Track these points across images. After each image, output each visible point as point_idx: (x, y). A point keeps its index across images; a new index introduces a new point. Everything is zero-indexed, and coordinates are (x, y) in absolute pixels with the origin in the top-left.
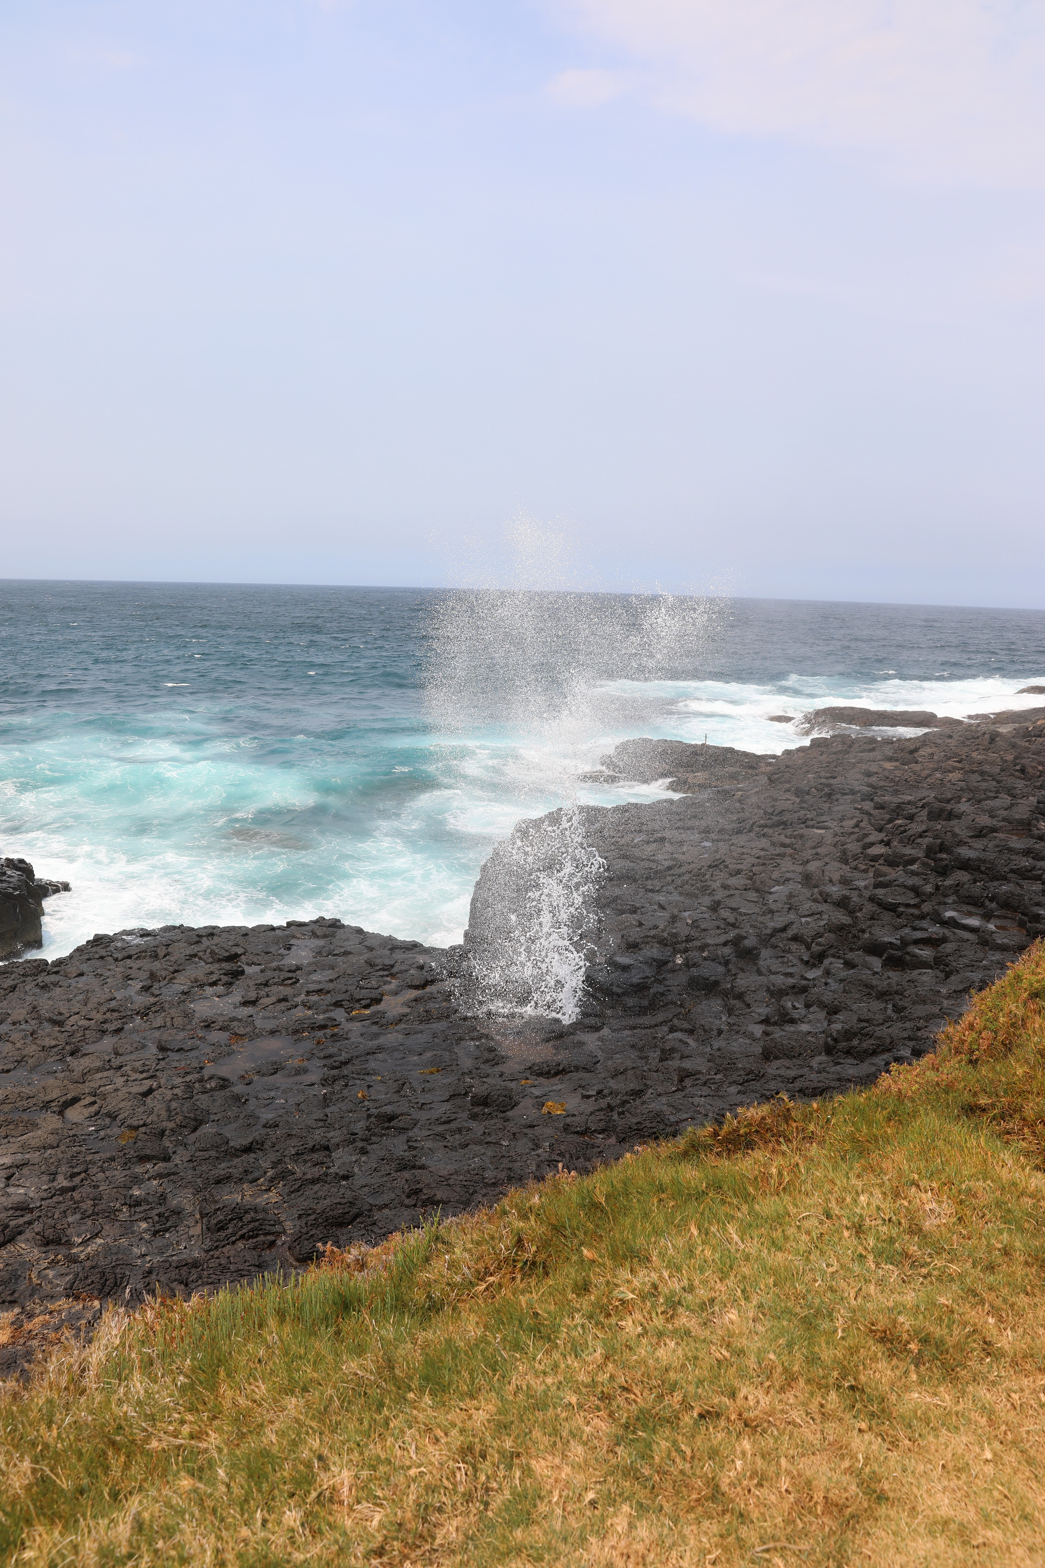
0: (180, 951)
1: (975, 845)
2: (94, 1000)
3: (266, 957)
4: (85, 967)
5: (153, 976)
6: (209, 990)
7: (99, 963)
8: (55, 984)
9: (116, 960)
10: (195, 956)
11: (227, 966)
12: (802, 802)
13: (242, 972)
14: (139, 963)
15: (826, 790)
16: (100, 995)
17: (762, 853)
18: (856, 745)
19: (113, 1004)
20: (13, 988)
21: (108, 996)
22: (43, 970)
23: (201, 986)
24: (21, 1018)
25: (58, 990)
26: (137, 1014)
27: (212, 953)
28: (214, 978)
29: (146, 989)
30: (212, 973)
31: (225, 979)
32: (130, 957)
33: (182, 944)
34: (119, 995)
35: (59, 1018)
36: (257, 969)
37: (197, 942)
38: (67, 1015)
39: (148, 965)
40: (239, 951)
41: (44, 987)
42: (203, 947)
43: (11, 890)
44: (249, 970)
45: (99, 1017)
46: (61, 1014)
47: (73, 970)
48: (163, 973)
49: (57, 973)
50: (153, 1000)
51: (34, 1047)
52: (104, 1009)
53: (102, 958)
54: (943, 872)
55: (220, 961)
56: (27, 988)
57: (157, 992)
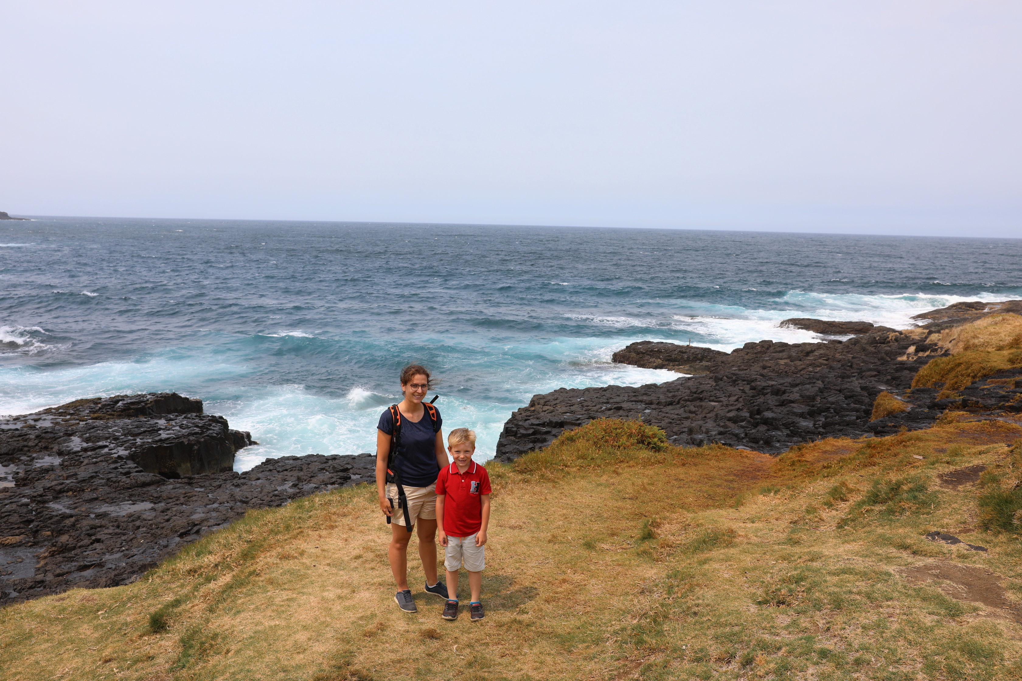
0: (315, 467)
1: (776, 410)
2: (265, 490)
3: (364, 470)
4: (260, 475)
5: (299, 479)
6: (330, 487)
7: (268, 473)
8: (244, 484)
9: (278, 472)
10: (323, 469)
11: (341, 474)
12: (717, 385)
13: (350, 478)
14: (292, 473)
15: (734, 378)
16: (268, 488)
17: (676, 417)
18: (772, 348)
19: (276, 492)
20: (220, 486)
21: (273, 489)
22: (236, 477)
23: (326, 485)
24: (225, 500)
25: (245, 487)
26: (289, 498)
27: (334, 467)
28: (333, 480)
29: (294, 486)
30: (332, 478)
31: (339, 481)
32: (286, 470)
33: (317, 463)
34: (279, 488)
35: (246, 500)
36: (358, 476)
37: (326, 463)
38: (250, 498)
39: (296, 474)
40: (349, 467)
41: (237, 486)
42: (328, 464)
43: (215, 435)
44: (353, 477)
45: (269, 499)
46: (247, 498)
47: (254, 476)
48: (305, 478)
49: (244, 478)
50: (298, 491)
51: (233, 513)
52: (271, 495)
53: (270, 470)
54: (756, 425)
55: (337, 472)
56: (228, 486)
57: (301, 487)
